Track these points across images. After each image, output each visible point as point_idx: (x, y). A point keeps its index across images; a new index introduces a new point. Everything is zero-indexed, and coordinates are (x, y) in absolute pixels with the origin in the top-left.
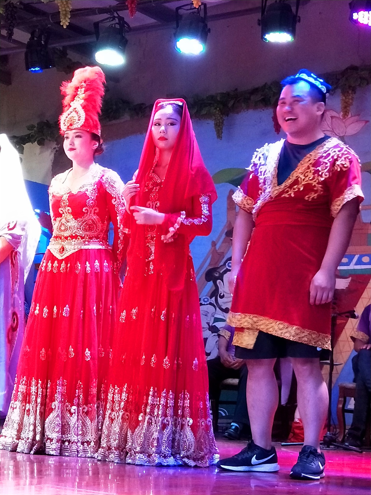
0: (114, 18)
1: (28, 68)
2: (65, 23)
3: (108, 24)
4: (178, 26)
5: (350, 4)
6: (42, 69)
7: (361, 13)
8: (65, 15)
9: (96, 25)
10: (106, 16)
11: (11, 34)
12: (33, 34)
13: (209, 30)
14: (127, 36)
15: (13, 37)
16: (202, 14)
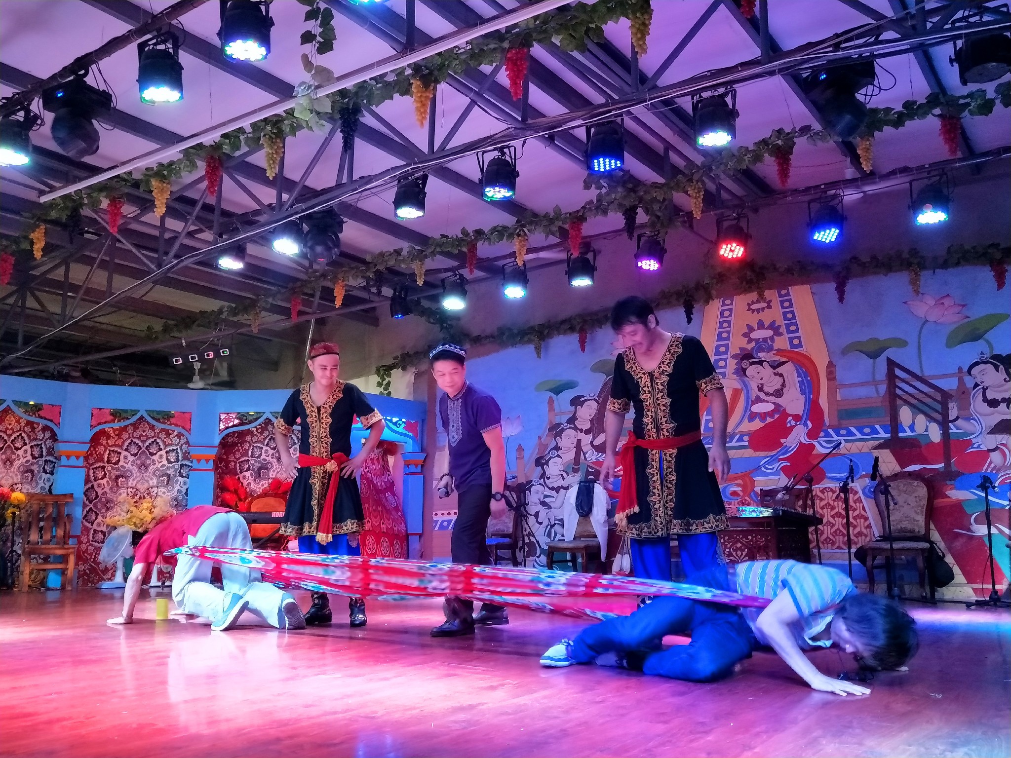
0: (456, 275)
1: (392, 316)
2: (420, 282)
3: (453, 279)
4: (504, 278)
5: (635, 255)
6: (403, 315)
7: (644, 262)
8: (420, 277)
9: (443, 281)
10: (450, 274)
11: (379, 292)
12: (395, 290)
13: (528, 280)
14: (467, 288)
15: (382, 294)
16: (522, 268)
